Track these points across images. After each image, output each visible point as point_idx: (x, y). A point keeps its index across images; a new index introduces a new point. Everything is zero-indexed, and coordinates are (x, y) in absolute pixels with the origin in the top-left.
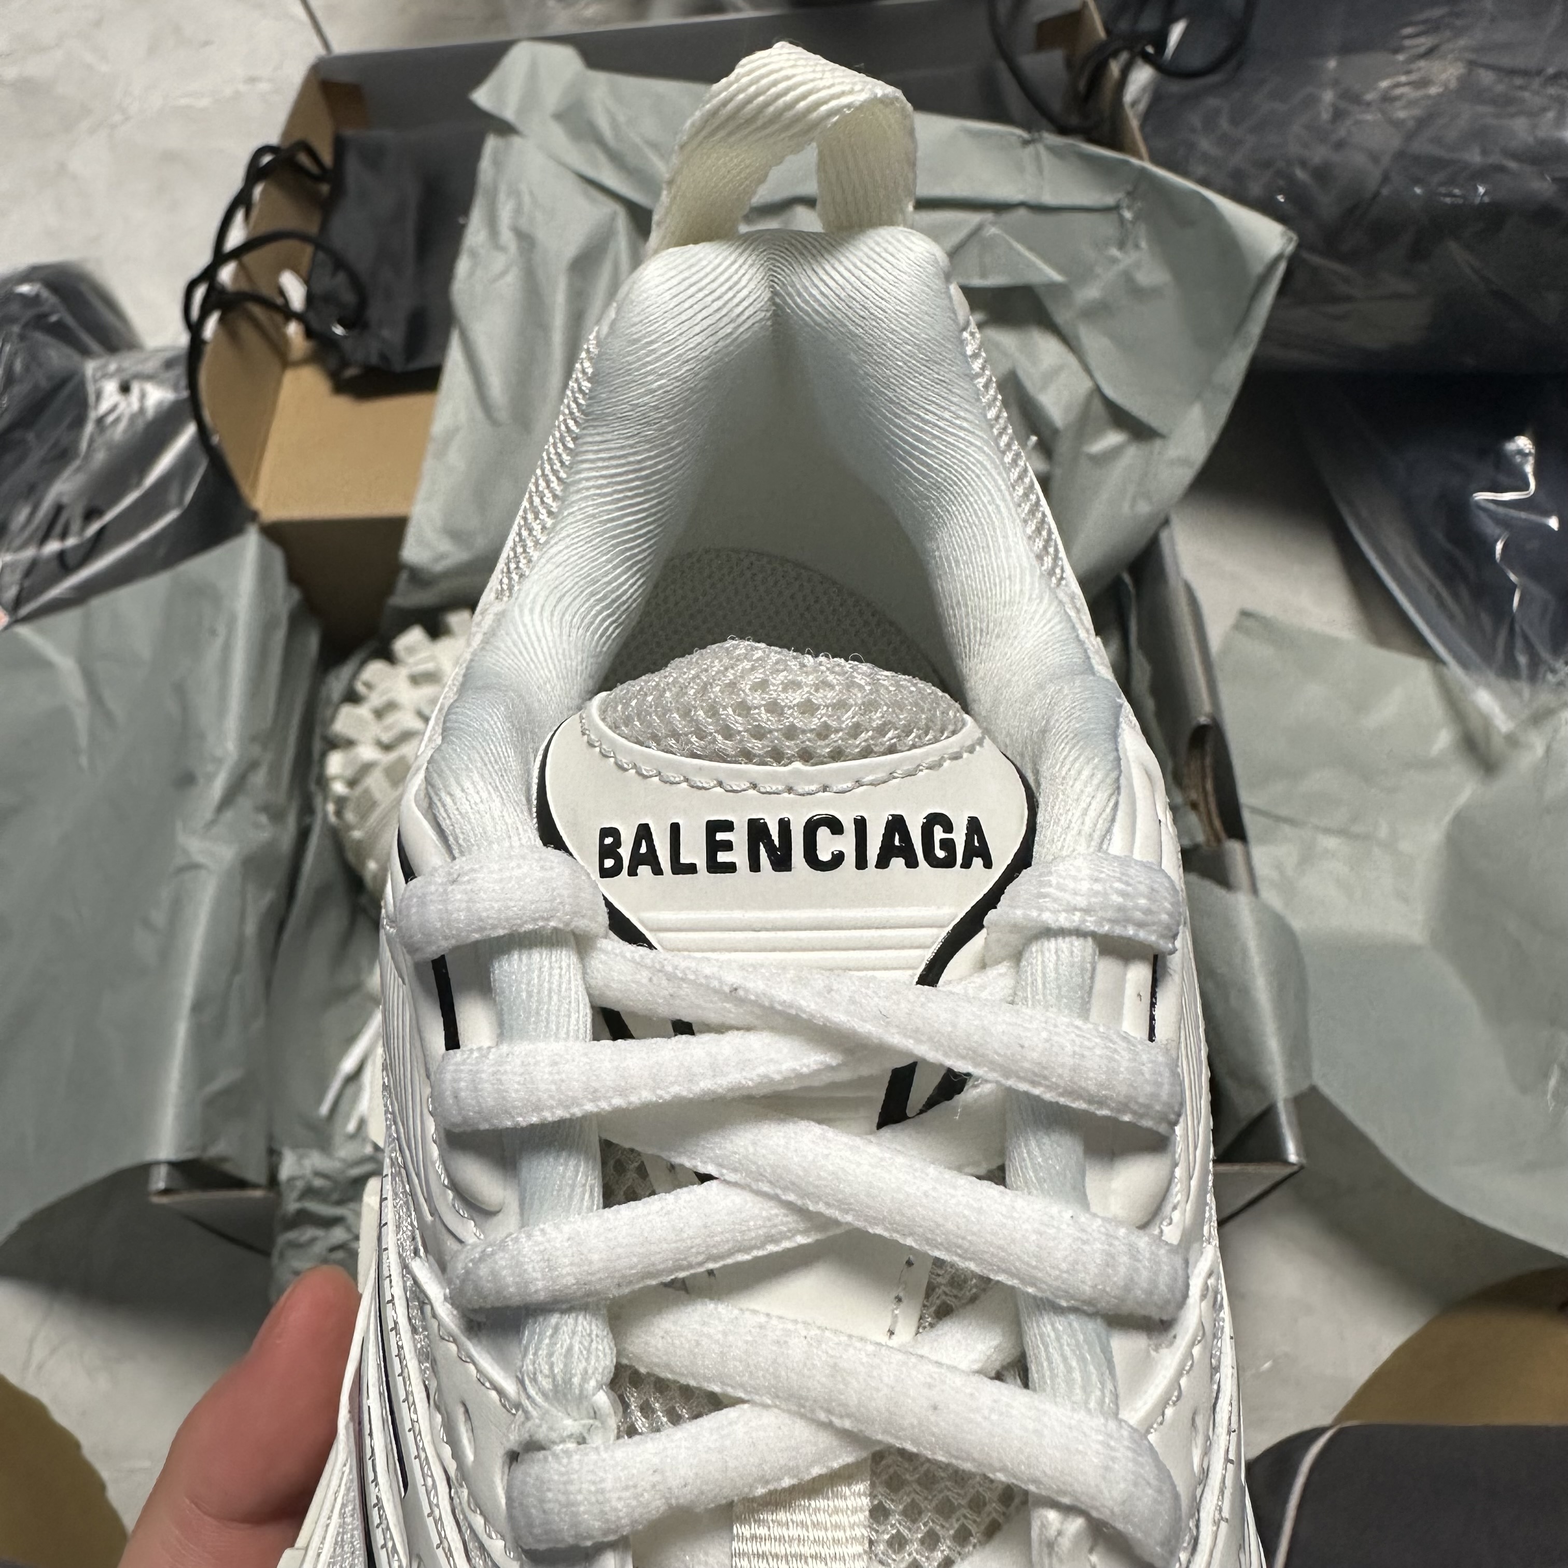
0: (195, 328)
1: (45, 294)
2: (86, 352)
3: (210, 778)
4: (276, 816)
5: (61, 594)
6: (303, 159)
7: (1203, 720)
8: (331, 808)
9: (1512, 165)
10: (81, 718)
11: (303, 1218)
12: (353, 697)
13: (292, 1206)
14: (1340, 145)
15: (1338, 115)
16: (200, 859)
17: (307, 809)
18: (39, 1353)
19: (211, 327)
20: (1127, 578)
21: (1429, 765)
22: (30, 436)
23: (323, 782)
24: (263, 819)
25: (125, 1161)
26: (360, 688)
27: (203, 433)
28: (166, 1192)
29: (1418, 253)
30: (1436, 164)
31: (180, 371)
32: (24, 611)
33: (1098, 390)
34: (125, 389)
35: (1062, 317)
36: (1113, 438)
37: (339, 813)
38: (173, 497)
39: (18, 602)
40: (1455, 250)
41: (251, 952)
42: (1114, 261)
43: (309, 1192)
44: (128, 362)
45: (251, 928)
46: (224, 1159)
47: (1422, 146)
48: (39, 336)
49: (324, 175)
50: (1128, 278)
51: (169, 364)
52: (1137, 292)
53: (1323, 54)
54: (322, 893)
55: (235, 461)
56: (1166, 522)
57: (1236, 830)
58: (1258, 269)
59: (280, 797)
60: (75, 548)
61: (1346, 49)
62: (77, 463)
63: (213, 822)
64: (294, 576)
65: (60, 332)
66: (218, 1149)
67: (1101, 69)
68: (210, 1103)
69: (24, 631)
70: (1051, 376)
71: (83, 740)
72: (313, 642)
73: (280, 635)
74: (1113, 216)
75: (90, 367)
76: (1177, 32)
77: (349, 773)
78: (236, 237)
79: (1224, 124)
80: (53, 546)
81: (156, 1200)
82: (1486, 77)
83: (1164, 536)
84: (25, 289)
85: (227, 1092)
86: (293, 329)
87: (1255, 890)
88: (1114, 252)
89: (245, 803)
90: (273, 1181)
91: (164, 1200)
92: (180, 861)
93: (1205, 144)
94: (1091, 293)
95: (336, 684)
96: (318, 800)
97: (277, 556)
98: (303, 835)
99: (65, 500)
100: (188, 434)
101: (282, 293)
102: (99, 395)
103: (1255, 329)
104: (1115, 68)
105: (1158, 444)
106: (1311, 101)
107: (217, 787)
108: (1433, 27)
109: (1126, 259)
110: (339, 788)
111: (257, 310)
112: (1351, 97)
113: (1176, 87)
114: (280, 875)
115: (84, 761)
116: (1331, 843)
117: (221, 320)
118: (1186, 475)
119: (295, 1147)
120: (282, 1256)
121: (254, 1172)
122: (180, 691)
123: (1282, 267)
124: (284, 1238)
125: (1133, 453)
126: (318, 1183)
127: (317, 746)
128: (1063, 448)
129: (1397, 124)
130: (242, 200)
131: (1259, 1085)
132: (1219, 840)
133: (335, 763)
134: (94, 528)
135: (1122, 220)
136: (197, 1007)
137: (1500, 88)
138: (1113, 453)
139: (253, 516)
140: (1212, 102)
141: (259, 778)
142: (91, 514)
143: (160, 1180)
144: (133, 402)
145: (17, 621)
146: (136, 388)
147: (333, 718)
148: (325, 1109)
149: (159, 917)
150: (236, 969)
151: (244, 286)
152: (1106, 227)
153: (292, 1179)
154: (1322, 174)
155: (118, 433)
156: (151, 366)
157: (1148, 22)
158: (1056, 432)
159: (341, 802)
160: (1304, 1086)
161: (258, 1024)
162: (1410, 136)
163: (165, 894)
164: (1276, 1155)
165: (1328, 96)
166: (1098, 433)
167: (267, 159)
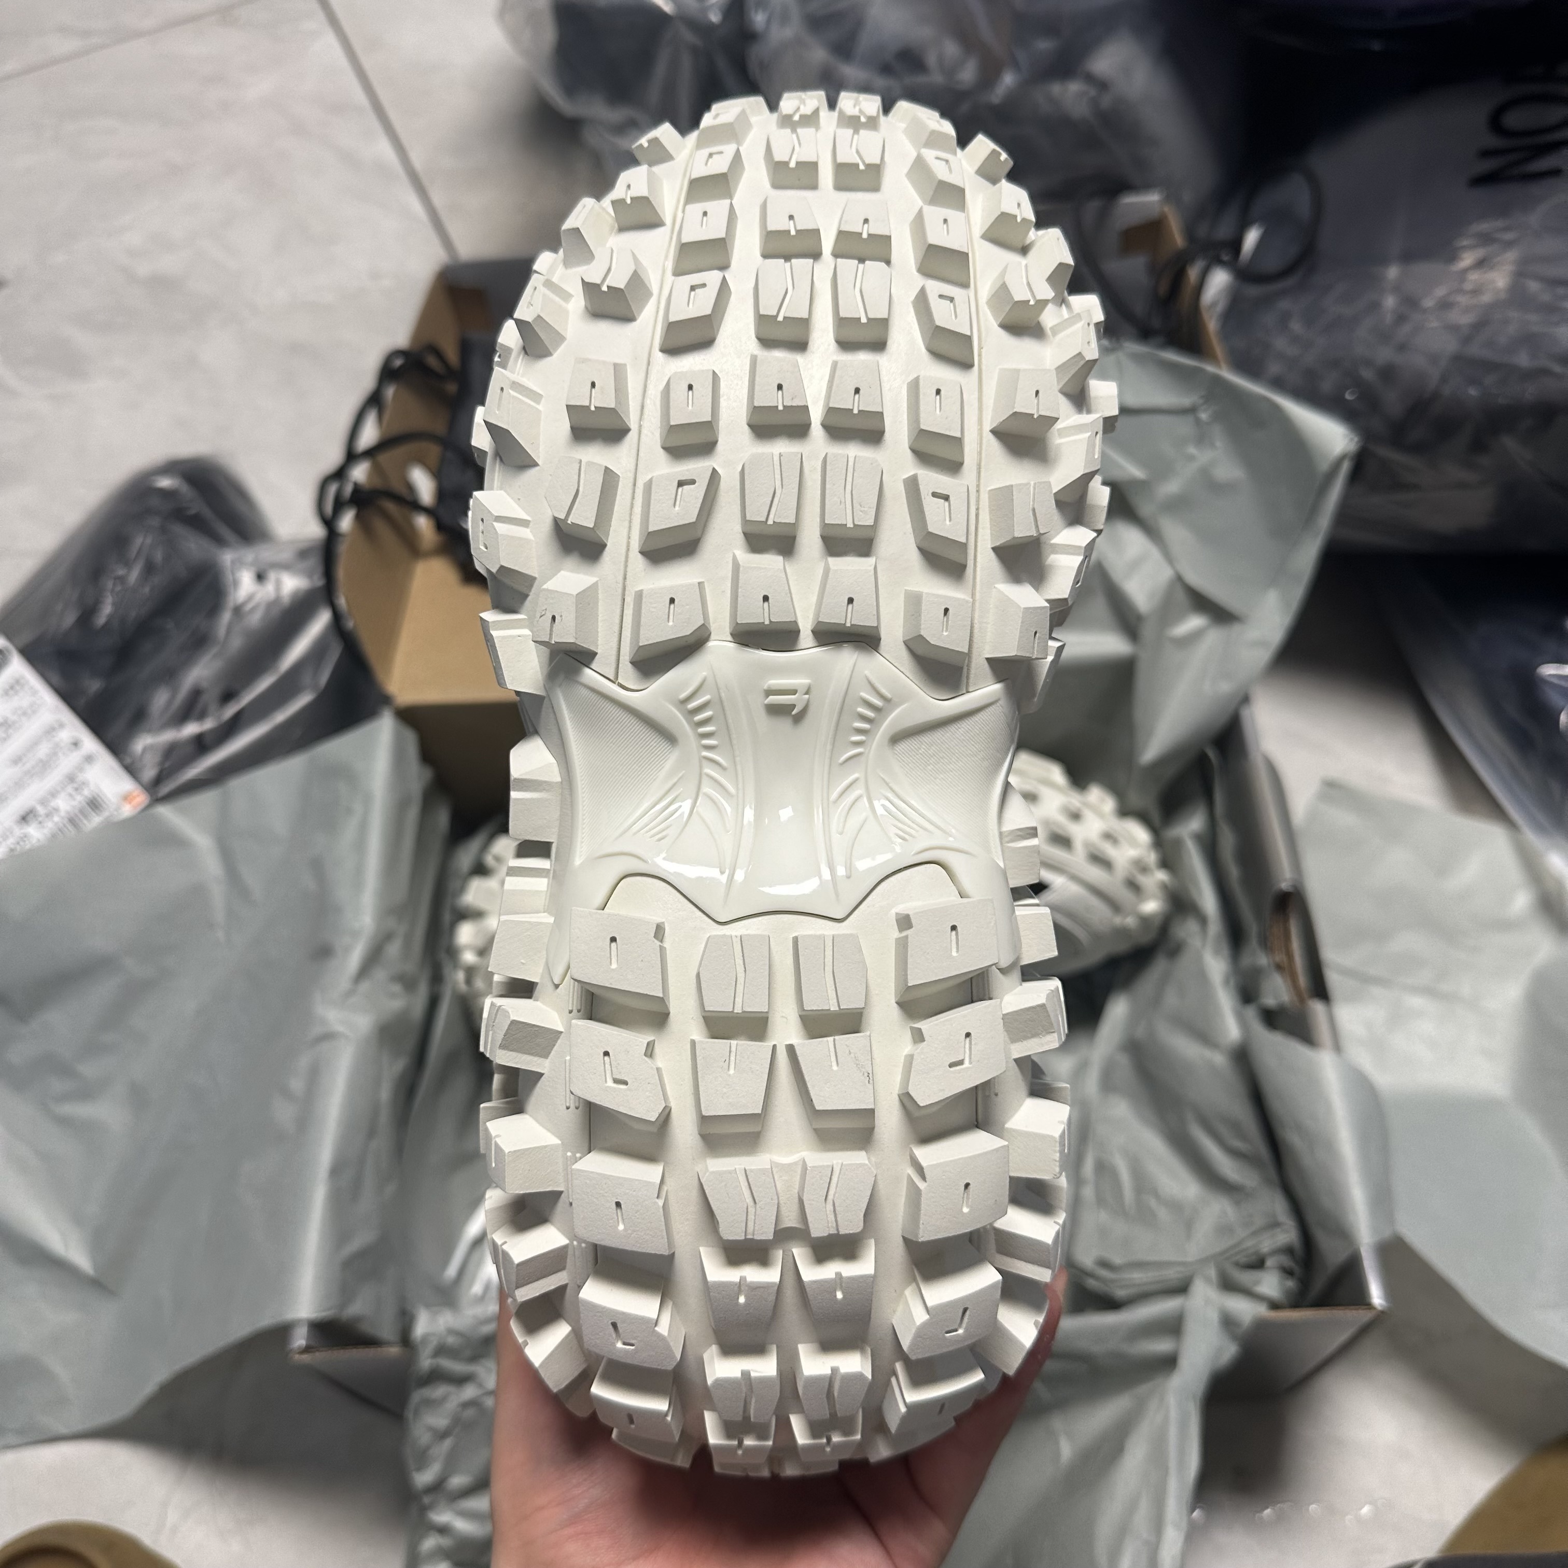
0: (329, 523)
1: (185, 489)
2: (220, 541)
3: (348, 950)
4: (408, 983)
5: (200, 774)
6: (432, 361)
7: (1284, 886)
8: (460, 976)
9: (1557, 368)
10: (218, 894)
11: (435, 1376)
12: (481, 870)
13: (426, 1362)
14: (1402, 348)
15: (1401, 319)
16: (339, 1028)
17: (437, 978)
18: (172, 1517)
19: (346, 522)
20: (1211, 754)
21: (1506, 925)
22: (170, 625)
23: (453, 952)
24: (397, 988)
25: (266, 1321)
26: (489, 860)
27: (337, 618)
28: (307, 1349)
29: (1479, 446)
30: (1489, 366)
31: (314, 562)
32: (165, 789)
33: (1179, 579)
34: (260, 577)
35: (1146, 509)
36: (1195, 622)
37: (469, 981)
38: (307, 678)
39: (158, 781)
40: (1509, 443)
41: (385, 1118)
42: (1191, 458)
43: (442, 1350)
44: (265, 553)
45: (385, 1094)
46: (358, 1319)
47: (1476, 350)
48: (179, 529)
49: (451, 373)
50: (1205, 474)
51: (303, 554)
52: (1216, 488)
53: (1384, 261)
54: (450, 1061)
55: (370, 648)
56: (1245, 700)
57: (1320, 990)
58: (1324, 466)
59: (410, 967)
60: (212, 731)
61: (1408, 257)
62: (214, 650)
63: (350, 993)
64: (427, 756)
65: (197, 523)
66: (356, 1308)
67: (1179, 276)
68: (347, 1264)
69: (165, 811)
70: (1135, 565)
71: (219, 915)
72: (443, 818)
73: (413, 813)
74: (1190, 419)
75: (227, 557)
76: (1252, 238)
77: (480, 942)
78: (369, 435)
79: (1296, 326)
80: (191, 729)
81: (297, 1357)
82: (1533, 286)
83: (1245, 713)
84: (165, 483)
85: (362, 1254)
86: (423, 523)
87: (1338, 1047)
88: (1192, 450)
89: (380, 974)
90: (405, 1339)
91: (306, 1358)
92: (317, 1030)
93: (1280, 343)
94: (1171, 487)
95: (465, 857)
96: (447, 970)
97: (411, 739)
98: (433, 1003)
99: (205, 684)
100: (321, 622)
101: (411, 488)
102: (236, 583)
103: (1325, 520)
104: (1193, 273)
105: (1236, 628)
106: (1375, 306)
107: (355, 958)
108: (1486, 239)
109: (1202, 456)
110: (469, 957)
111: (390, 507)
112: (1410, 302)
113: (1253, 291)
114: (410, 1043)
115: (220, 935)
116: (1416, 1002)
117: (358, 517)
118: (1263, 656)
119: (428, 1306)
120: (417, 1413)
121: (386, 1330)
122: (318, 867)
123: (1346, 467)
124: (417, 1396)
125: (1214, 637)
126: (451, 1340)
127: (447, 917)
128: (1148, 631)
129: (1454, 328)
130: (374, 400)
131: (1344, 1234)
132: (1302, 1001)
133: (466, 934)
134: (230, 711)
135: (1198, 422)
136: (336, 1171)
137: (1546, 297)
138: (1194, 637)
139: (386, 700)
140: (1284, 304)
141: (394, 949)
142: (228, 696)
143: (300, 1339)
144: (268, 591)
145: (157, 800)
146: (272, 576)
147: (462, 889)
148: (452, 1271)
149: (297, 1085)
150: (372, 1133)
151: (378, 483)
152: (1184, 427)
153: (425, 1338)
154: (1388, 373)
155: (255, 620)
156: (286, 555)
157: (1224, 231)
158: (1139, 618)
159: (470, 972)
160: (1387, 1233)
161: (390, 1189)
162: (1467, 340)
163: (304, 1062)
164: (1361, 1298)
165: (1390, 302)
166: (1180, 618)
167: (398, 362)
